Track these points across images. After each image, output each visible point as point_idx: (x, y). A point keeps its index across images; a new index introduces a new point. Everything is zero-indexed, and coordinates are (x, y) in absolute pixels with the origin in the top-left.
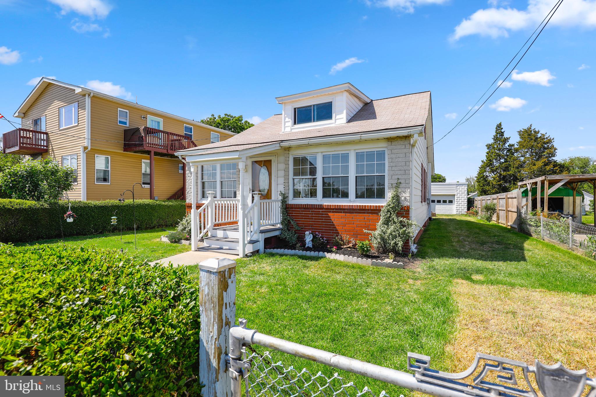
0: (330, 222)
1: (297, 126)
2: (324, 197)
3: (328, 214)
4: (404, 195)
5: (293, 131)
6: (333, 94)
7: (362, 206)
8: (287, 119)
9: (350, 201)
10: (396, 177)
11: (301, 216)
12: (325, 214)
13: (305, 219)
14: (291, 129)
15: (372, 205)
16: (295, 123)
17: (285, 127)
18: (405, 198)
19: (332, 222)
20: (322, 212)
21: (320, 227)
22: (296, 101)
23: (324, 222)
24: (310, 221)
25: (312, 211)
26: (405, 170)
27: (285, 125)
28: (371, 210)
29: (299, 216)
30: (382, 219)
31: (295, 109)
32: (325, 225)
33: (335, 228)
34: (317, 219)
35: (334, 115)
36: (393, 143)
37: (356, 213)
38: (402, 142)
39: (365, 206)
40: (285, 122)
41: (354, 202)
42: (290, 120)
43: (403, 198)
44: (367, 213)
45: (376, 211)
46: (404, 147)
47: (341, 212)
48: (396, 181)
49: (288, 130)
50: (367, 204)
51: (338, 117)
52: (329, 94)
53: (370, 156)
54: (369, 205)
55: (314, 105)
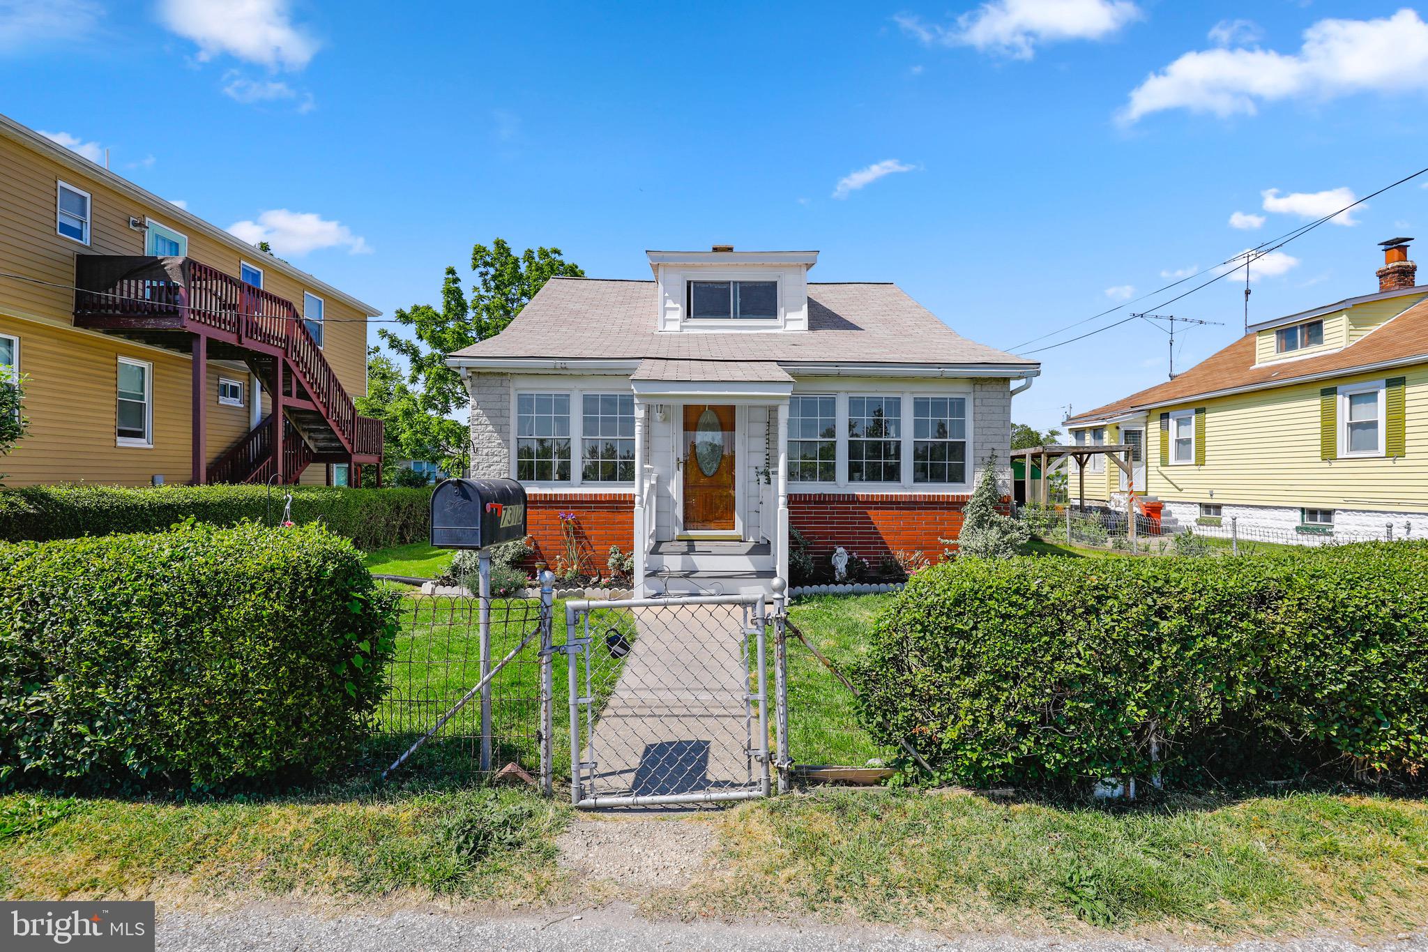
0: (870, 528)
1: (693, 322)
2: (851, 478)
3: (866, 513)
4: (1001, 476)
5: (686, 331)
6: (781, 266)
7: (934, 496)
8: (670, 304)
9: (904, 488)
10: (990, 446)
11: (807, 518)
12: (860, 513)
13: (816, 523)
14: (682, 327)
15: (951, 494)
16: (689, 315)
17: (665, 321)
18: (1004, 482)
19: (875, 528)
20: (853, 508)
21: (849, 538)
22: (694, 266)
23: (857, 528)
24: (826, 528)
25: (831, 508)
26: (1003, 436)
27: (665, 315)
28: (948, 503)
29: (803, 518)
30: (968, 521)
31: (689, 283)
32: (860, 533)
33: (881, 538)
34: (843, 523)
35: (781, 311)
36: (985, 388)
37: (919, 509)
38: (999, 388)
39: (938, 496)
40: (665, 310)
41: (911, 488)
42: (678, 306)
43: (1000, 482)
44: (941, 509)
45: (957, 505)
46: (1002, 395)
47: (892, 509)
48: (989, 454)
49: (673, 327)
50: (941, 494)
51: (789, 316)
52: (772, 266)
53: (939, 405)
54: (946, 494)
55: (735, 283)
